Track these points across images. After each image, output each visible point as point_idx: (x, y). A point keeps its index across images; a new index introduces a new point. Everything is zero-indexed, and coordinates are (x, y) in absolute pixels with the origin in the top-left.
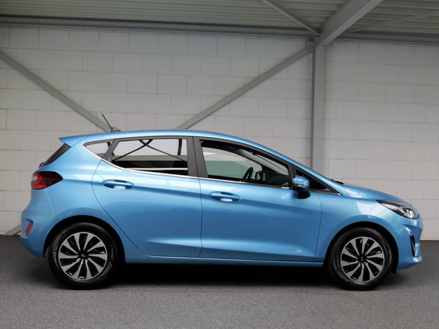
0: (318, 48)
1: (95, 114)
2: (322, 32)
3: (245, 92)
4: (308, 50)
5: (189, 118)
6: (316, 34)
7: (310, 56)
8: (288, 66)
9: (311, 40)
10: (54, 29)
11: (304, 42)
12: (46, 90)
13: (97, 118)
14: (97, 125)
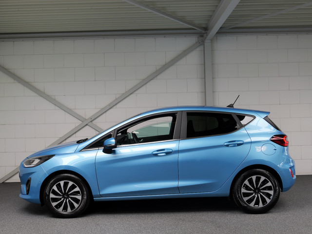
0: (206, 41)
1: (53, 97)
2: (208, 30)
3: (157, 76)
4: (200, 43)
5: (118, 96)
6: (203, 32)
7: (202, 47)
8: (186, 55)
9: (202, 36)
10: (23, 41)
11: (197, 38)
12: (19, 83)
13: (55, 100)
14: (55, 105)
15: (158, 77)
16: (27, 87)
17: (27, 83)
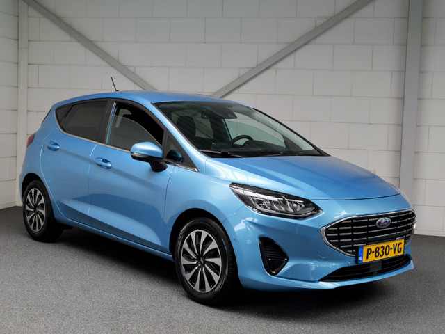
1: (132, 69)
3: (316, 37)
5: (243, 72)
12: (78, 41)
13: (135, 74)
14: (135, 83)
15: (318, 40)
16: (91, 50)
17: (91, 42)
